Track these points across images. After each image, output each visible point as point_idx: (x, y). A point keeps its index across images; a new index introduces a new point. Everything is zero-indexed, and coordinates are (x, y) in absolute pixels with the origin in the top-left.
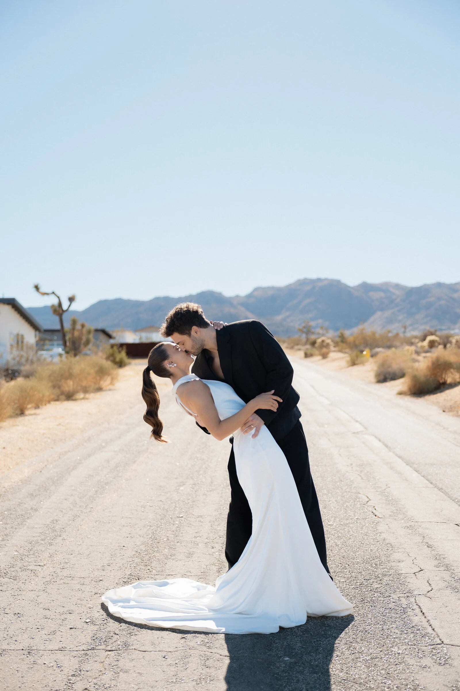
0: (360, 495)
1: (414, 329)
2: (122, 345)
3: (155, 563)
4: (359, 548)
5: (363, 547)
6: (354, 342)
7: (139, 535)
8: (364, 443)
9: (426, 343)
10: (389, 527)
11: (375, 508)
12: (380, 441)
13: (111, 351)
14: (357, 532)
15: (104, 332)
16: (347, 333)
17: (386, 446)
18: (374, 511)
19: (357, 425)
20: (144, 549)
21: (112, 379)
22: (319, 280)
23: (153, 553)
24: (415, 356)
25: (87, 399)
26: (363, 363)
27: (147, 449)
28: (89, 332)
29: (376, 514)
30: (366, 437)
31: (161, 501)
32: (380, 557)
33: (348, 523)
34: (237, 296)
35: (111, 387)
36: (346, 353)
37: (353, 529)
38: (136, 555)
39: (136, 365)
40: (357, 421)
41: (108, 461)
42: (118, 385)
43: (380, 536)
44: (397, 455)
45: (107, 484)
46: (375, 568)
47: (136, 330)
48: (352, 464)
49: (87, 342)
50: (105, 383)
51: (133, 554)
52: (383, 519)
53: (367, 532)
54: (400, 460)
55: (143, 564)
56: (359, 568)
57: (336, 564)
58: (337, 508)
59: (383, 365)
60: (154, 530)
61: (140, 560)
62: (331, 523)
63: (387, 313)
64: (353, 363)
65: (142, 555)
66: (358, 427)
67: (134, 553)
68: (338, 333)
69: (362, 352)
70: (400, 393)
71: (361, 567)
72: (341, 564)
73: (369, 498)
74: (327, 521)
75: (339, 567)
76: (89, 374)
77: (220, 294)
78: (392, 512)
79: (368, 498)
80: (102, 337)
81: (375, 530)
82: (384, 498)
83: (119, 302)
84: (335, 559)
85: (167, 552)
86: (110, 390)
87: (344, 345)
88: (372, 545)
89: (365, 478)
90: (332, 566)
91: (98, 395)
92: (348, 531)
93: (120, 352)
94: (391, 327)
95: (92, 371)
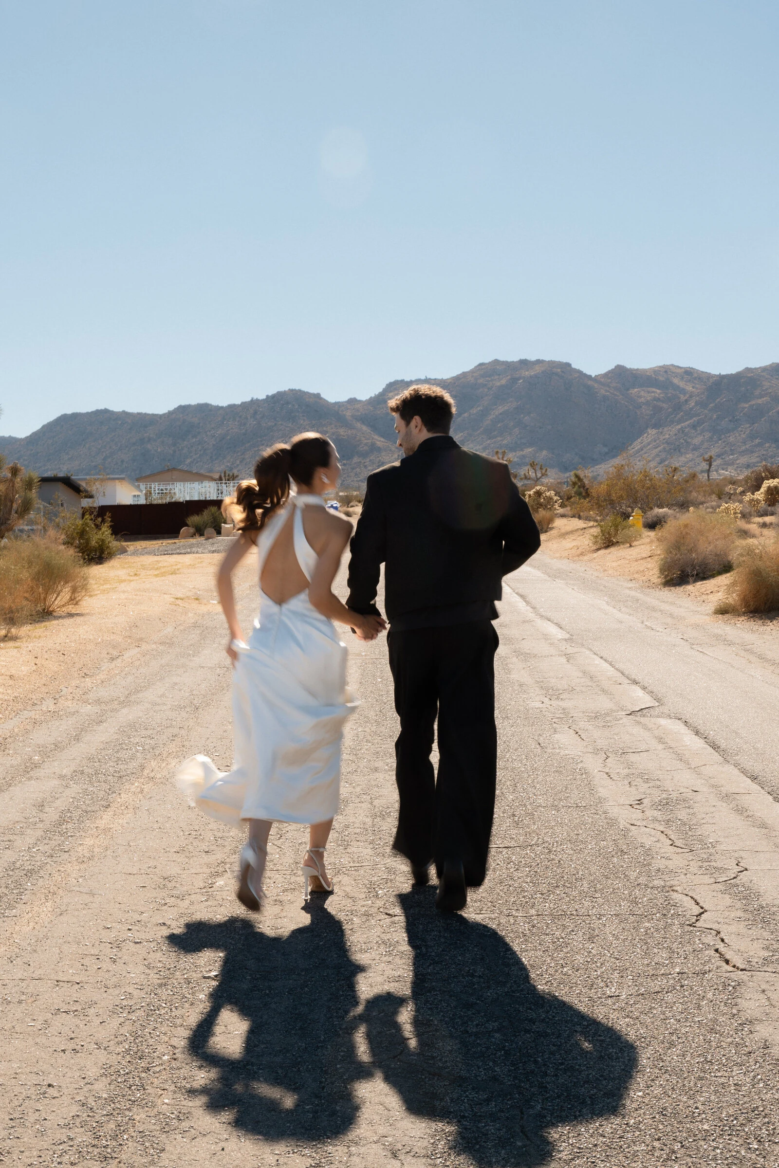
0: (674, 895)
1: (726, 465)
2: (103, 510)
3: (131, 1150)
4: (701, 1079)
5: (713, 1074)
6: (609, 494)
7: (97, 1044)
8: (661, 740)
9: (760, 495)
10: (768, 999)
11: (722, 935)
12: (697, 733)
13: (80, 522)
14: (687, 1019)
15: (68, 483)
16: (587, 474)
17: (715, 747)
18: (721, 946)
19: (639, 693)
20: (105, 1096)
21: (74, 590)
22: (524, 363)
23: (129, 1110)
24: (742, 524)
25: (15, 638)
26: (629, 542)
27: (142, 768)
28: (29, 484)
29: (728, 957)
30: (663, 722)
31: (164, 924)
32: (766, 1111)
33: (657, 989)
34: (352, 401)
35: (71, 609)
36: (588, 519)
37: (675, 1008)
38: (81, 1119)
39: (135, 553)
40: (635, 682)
41: (41, 806)
42: (88, 603)
43: (751, 1031)
44: (744, 772)
45: (29, 874)
46: (757, 1152)
47: (137, 479)
48: (640, 801)
49: (26, 507)
50: (59, 600)
51: (71, 1115)
52: (749, 974)
53: (715, 1021)
54: (755, 787)
55: (96, 1151)
56: (714, 1153)
57: (648, 1142)
58: (624, 940)
59: (678, 544)
60: (137, 1024)
61: (88, 1138)
62: (611, 991)
63: (670, 432)
64: (608, 542)
65: (97, 1118)
66: (643, 699)
67: (75, 1109)
68: (570, 476)
69: (626, 516)
70: (723, 611)
71: (718, 1151)
72: (659, 1139)
73: (701, 904)
74: (602, 984)
75: (656, 1155)
76: (18, 581)
77: (318, 396)
78: (767, 948)
79: (698, 904)
80: (61, 493)
81: (735, 1011)
82: (739, 905)
83: (103, 417)
84: (640, 1122)
85: (168, 1105)
86: (71, 615)
87: (585, 502)
88: (735, 1068)
89: (678, 843)
90: (636, 1148)
91: (39, 629)
92: (662, 1016)
93: (98, 527)
94: (677, 461)
95: (25, 575)
